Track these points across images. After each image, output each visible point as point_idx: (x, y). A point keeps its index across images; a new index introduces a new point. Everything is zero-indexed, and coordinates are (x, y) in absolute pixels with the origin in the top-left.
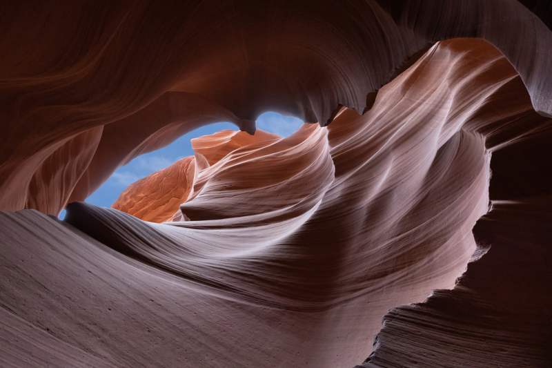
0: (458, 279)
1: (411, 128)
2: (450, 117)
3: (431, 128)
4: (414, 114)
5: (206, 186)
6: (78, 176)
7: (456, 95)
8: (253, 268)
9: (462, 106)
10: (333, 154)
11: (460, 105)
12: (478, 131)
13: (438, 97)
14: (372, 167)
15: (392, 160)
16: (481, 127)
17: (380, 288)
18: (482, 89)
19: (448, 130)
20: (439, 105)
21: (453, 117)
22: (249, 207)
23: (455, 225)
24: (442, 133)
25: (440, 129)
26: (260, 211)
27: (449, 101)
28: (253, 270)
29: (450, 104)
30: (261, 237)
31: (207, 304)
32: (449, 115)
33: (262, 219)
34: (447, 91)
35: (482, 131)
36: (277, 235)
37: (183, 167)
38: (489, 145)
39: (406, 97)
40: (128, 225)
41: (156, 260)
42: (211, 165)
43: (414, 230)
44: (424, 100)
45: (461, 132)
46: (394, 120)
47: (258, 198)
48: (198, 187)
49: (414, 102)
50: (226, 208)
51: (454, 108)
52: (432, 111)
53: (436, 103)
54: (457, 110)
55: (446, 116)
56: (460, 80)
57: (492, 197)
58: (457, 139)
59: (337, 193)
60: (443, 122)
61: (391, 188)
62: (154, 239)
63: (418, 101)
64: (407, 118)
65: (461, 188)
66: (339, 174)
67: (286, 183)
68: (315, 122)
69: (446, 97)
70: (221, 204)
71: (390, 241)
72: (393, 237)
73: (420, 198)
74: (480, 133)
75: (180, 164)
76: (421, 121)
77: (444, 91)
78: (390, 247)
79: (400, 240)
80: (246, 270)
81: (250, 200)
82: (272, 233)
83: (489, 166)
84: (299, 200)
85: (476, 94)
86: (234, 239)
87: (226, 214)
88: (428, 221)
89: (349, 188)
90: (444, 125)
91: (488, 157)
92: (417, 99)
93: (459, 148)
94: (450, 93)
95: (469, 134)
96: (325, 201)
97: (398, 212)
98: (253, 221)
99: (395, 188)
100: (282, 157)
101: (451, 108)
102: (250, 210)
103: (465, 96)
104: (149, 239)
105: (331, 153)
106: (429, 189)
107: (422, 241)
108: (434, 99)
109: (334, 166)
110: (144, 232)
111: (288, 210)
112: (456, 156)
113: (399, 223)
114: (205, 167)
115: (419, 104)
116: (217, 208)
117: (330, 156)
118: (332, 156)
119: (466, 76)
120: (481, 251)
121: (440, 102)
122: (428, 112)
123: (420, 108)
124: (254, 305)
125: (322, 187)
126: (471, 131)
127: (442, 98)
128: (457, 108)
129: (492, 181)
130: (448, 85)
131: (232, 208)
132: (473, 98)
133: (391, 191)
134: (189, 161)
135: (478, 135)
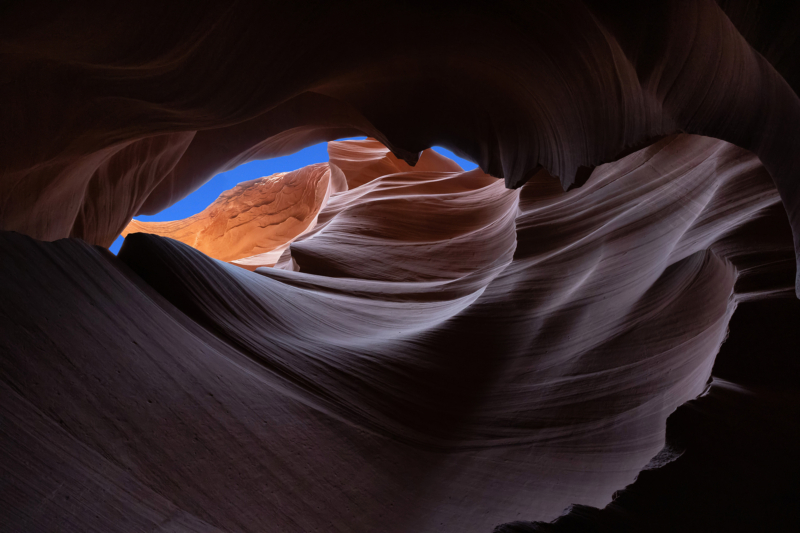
0: (618, 491)
1: (641, 216)
2: (702, 219)
3: (671, 226)
4: (654, 194)
5: (334, 220)
6: (157, 179)
7: (721, 188)
8: (362, 368)
9: (725, 208)
10: (520, 222)
11: (721, 205)
12: (731, 259)
13: (696, 180)
14: (570, 259)
15: (601, 258)
16: (738, 254)
17: (528, 443)
18: (763, 191)
19: (692, 239)
20: (694, 193)
21: (706, 222)
22: (385, 269)
23: (659, 386)
24: (682, 240)
25: (681, 233)
26: (397, 278)
27: (709, 191)
28: (362, 372)
29: (708, 197)
30: (389, 321)
31: (286, 410)
32: (701, 216)
33: (399, 292)
34: (711, 174)
35: (738, 262)
36: (412, 323)
37: (313, 177)
38: (739, 288)
39: (649, 163)
40: (204, 275)
41: (232, 332)
42: (350, 189)
43: (599, 373)
44: (674, 177)
45: (708, 252)
46: (623, 195)
47: (400, 257)
48: (323, 218)
49: (660, 175)
50: (352, 263)
51: (711, 207)
52: (681, 198)
53: (689, 189)
54: (715, 213)
55: (697, 216)
56: (736, 164)
57: (717, 371)
58: (699, 261)
59: (509, 286)
60: (690, 224)
61: (586, 301)
62: (236, 300)
63: (666, 175)
64: (641, 198)
65: (684, 333)
66: (519, 256)
67: (446, 244)
68: (501, 177)
69: (707, 183)
70: (347, 254)
71: (562, 380)
72: (565, 376)
73: (620, 329)
74: (734, 263)
75: (310, 171)
76: (660, 211)
77: (708, 174)
78: (559, 388)
79: (576, 383)
80: (352, 370)
81: (390, 258)
82: (405, 318)
83: (728, 323)
84: (456, 274)
85: (751, 195)
86: (350, 315)
87: (352, 271)
88: (623, 367)
89: (527, 282)
90: (689, 230)
91: (731, 308)
92: (666, 172)
93: (698, 274)
94: (714, 179)
95: (718, 259)
96: (489, 293)
97: (583, 341)
98: (385, 292)
99: (593, 302)
100: (450, 204)
101: (708, 206)
102: (385, 272)
103: (735, 194)
104: (229, 299)
105: (517, 220)
106: (639, 320)
107: (605, 394)
108: (690, 180)
109: (516, 242)
110: (225, 288)
111: (437, 287)
112: (691, 284)
113: (581, 358)
114: (340, 188)
115: (667, 181)
116: (340, 258)
117: (515, 225)
118: (517, 226)
119: (746, 160)
120: (668, 454)
121: (695, 189)
122: (674, 198)
123: (666, 187)
124: (350, 424)
125: (493, 267)
126: (722, 257)
127: (702, 183)
128: (717, 208)
129: (724, 347)
130: (715, 165)
131: (361, 265)
132: (745, 201)
133: (585, 305)
134: (323, 170)
135: (730, 265)
